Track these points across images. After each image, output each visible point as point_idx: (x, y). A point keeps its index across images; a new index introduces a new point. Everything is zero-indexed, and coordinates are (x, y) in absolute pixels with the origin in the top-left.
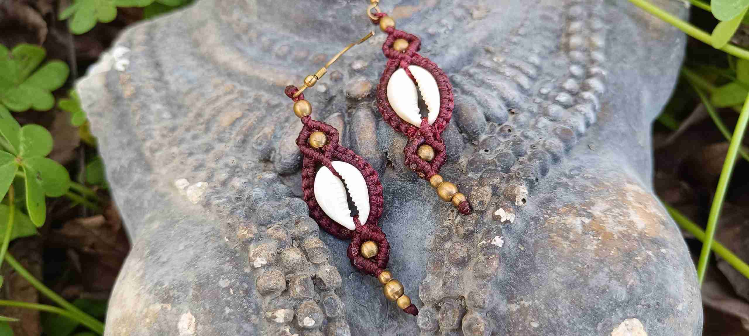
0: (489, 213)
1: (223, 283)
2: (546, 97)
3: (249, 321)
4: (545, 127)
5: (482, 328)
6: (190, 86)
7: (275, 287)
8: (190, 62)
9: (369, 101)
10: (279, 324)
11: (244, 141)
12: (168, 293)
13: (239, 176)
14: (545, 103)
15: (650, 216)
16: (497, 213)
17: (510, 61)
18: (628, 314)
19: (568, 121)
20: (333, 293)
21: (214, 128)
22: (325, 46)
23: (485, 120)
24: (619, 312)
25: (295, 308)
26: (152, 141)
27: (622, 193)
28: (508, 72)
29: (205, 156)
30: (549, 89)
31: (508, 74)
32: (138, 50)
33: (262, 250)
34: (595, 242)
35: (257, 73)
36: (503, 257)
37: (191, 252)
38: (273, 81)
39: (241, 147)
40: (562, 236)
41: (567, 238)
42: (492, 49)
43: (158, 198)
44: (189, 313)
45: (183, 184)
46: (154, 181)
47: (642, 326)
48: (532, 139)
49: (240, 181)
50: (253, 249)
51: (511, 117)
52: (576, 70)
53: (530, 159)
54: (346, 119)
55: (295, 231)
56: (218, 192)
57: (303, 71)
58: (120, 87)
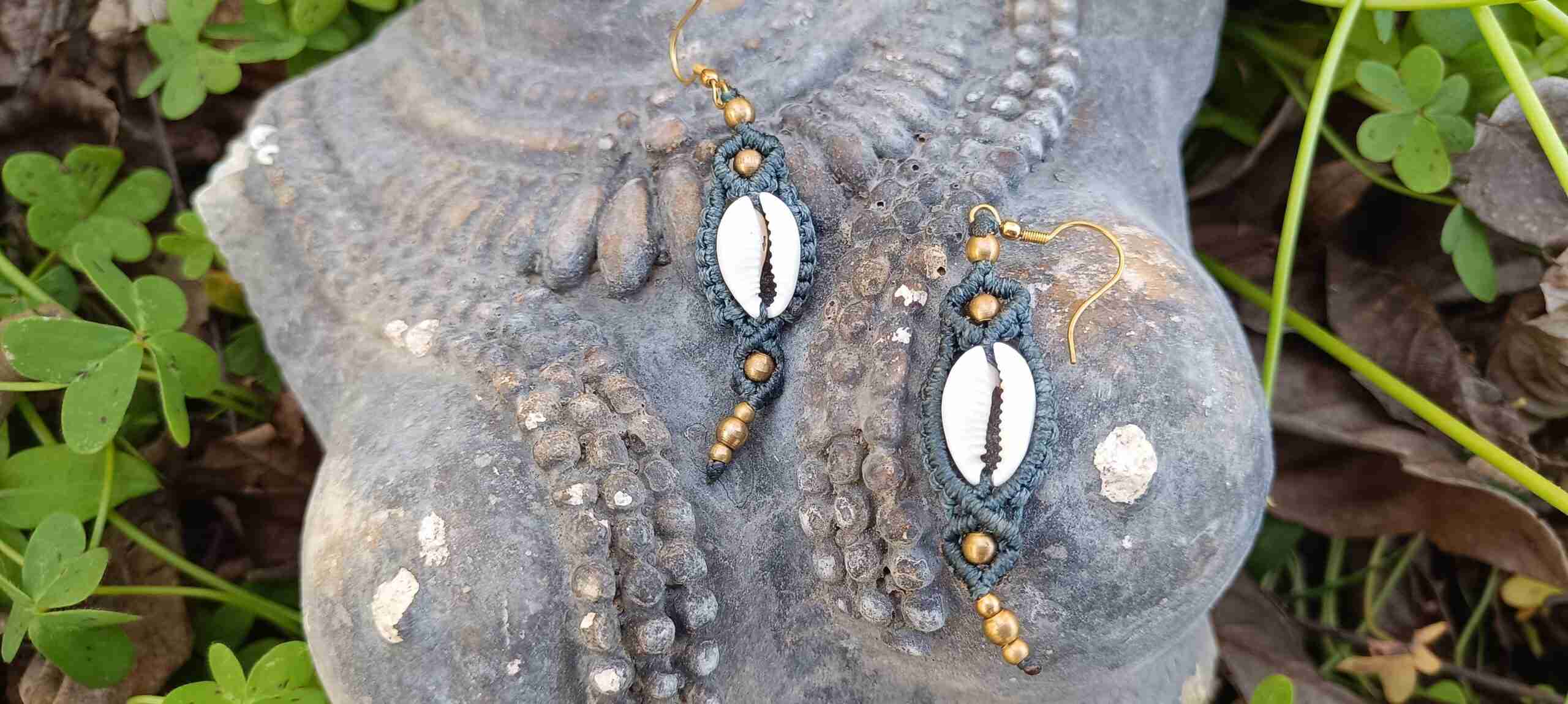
0: (887, 297)
1: (482, 461)
2: (977, 106)
3: (529, 511)
4: (974, 153)
5: (892, 471)
6: (388, 173)
7: (562, 453)
8: (381, 134)
9: (685, 152)
10: (576, 507)
11: (488, 246)
12: (397, 491)
13: (488, 301)
14: (974, 116)
15: (1153, 270)
16: (897, 295)
17: (914, 55)
18: (1120, 419)
19: (1012, 139)
20: (658, 455)
21: (437, 234)
22: (606, 75)
23: (874, 156)
24: (1103, 418)
25: (599, 483)
26: (337, 270)
28: (909, 73)
29: (428, 281)
30: (982, 93)
31: (909, 77)
32: (291, 126)
33: (535, 401)
34: (1059, 317)
35: (496, 135)
36: (913, 360)
37: (425, 426)
38: (525, 146)
39: (483, 256)
42: (883, 40)
43: (359, 362)
44: (433, 514)
45: (398, 329)
46: (348, 337)
47: (1143, 435)
48: (951, 176)
49: (489, 307)
50: (520, 402)
51: (919, 147)
52: (1025, 55)
53: (948, 207)
54: (652, 186)
55: (585, 369)
56: (455, 331)
57: (573, 121)
58: (268, 193)
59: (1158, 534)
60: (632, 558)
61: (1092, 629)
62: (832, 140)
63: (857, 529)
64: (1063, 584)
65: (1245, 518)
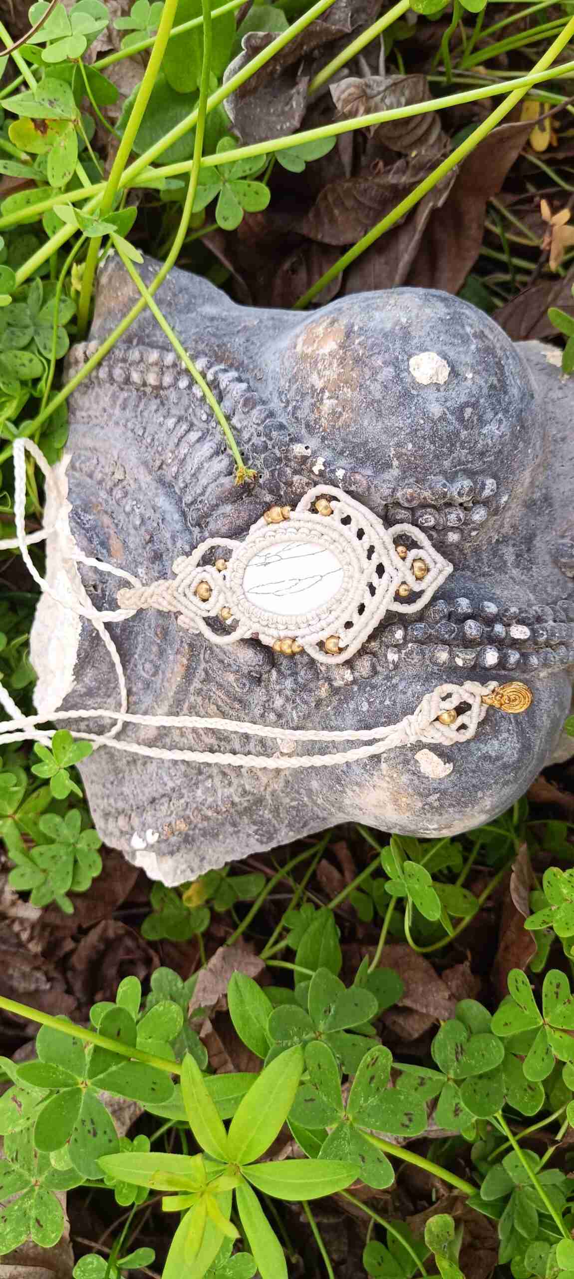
1: (365, 707)
3: (396, 685)
4: (240, 421)
5: (410, 491)
7: (370, 662)
10: (399, 659)
13: (273, 703)
15: (326, 335)
16: (317, 473)
17: (171, 446)
18: (406, 367)
19: (236, 399)
23: (231, 476)
24: (404, 375)
25: (388, 647)
26: (234, 795)
27: (304, 357)
28: (183, 450)
30: (203, 411)
31: (186, 451)
32: (136, 823)
34: (345, 389)
35: (170, 695)
36: (354, 471)
38: (181, 678)
40: (338, 418)
41: (340, 413)
42: (158, 463)
43: (289, 789)
46: (273, 795)
47: (416, 357)
48: (252, 435)
49: (278, 701)
50: (338, 683)
51: (229, 452)
52: (183, 383)
53: (271, 439)
58: (174, 839)
59: (468, 359)
60: (431, 635)
61: (510, 403)
62: (219, 498)
63: (437, 516)
64: (484, 413)
65: (467, 312)
